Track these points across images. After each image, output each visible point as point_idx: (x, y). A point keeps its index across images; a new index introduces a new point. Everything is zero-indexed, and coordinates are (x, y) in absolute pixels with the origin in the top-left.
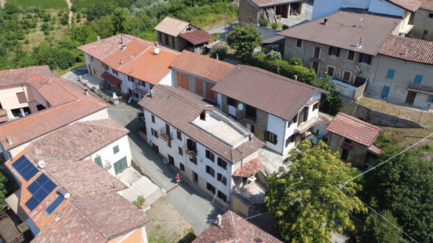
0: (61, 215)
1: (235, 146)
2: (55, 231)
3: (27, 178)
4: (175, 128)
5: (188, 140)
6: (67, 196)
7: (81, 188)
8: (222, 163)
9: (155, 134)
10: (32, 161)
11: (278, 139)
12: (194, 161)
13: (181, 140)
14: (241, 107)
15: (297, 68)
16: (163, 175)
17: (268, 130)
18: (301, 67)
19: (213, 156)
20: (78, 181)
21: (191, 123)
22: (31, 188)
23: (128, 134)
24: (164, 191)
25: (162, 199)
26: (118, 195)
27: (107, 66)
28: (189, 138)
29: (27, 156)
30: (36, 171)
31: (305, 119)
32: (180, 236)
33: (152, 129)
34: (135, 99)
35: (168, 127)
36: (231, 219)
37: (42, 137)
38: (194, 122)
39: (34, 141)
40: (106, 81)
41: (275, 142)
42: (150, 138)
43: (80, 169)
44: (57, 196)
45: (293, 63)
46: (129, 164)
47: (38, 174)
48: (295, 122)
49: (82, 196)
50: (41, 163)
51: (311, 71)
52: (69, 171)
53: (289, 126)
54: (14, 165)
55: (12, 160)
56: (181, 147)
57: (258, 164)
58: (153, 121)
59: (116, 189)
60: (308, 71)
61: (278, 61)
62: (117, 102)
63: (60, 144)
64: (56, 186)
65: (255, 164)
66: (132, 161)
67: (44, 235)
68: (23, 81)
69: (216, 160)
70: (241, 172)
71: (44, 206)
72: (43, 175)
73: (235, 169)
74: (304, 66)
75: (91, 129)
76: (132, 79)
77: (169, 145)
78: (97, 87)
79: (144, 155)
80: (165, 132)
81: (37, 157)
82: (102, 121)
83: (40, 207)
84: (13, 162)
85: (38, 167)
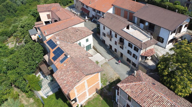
0: (66, 63)
1: (143, 42)
2: (64, 70)
3: (53, 48)
4: (114, 32)
5: (120, 38)
6: (69, 56)
7: (74, 54)
8: (136, 49)
9: (104, 35)
10: (54, 42)
11: (164, 40)
12: (122, 48)
13: (117, 38)
14: (147, 24)
15: (177, 6)
16: (107, 53)
17: (160, 36)
18: (180, 6)
19: (132, 45)
20: (72, 51)
21: (122, 30)
22: (54, 52)
23: (93, 34)
24: (107, 60)
25: (106, 63)
26: (89, 58)
27: (84, 4)
28: (121, 37)
29: (52, 40)
30: (56, 46)
31: (180, 32)
32: (113, 79)
33: (103, 33)
34: (95, 19)
35: (111, 32)
36: (140, 73)
37: (58, 32)
38: (124, 30)
39: (55, 33)
40: (82, 11)
41: (162, 42)
42: (102, 37)
43: (73, 46)
44: (65, 56)
45: (175, 4)
46: (92, 47)
47: (57, 47)
48: (174, 33)
49: (74, 57)
50: (58, 43)
51: (185, 8)
52: (69, 47)
53: (171, 34)
54: (47, 43)
55: (46, 41)
56: (116, 41)
57: (154, 51)
58: (104, 29)
59: (88, 56)
60: (184, 8)
61: (167, 3)
62: (87, 21)
63: (65, 36)
64: (64, 52)
65: (152, 51)
66: (93, 46)
67: (60, 71)
68: (49, 10)
69: (133, 47)
70: (145, 54)
71: (59, 60)
72: (59, 47)
73: (142, 52)
74: (181, 6)
75: (78, 30)
76: (94, 10)
77: (111, 40)
78: (79, 14)
79: (99, 44)
80: (109, 34)
81: (56, 40)
82: (82, 28)
83: (58, 60)
84: (47, 42)
85: (57, 44)
